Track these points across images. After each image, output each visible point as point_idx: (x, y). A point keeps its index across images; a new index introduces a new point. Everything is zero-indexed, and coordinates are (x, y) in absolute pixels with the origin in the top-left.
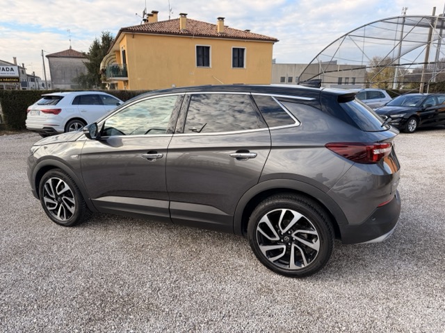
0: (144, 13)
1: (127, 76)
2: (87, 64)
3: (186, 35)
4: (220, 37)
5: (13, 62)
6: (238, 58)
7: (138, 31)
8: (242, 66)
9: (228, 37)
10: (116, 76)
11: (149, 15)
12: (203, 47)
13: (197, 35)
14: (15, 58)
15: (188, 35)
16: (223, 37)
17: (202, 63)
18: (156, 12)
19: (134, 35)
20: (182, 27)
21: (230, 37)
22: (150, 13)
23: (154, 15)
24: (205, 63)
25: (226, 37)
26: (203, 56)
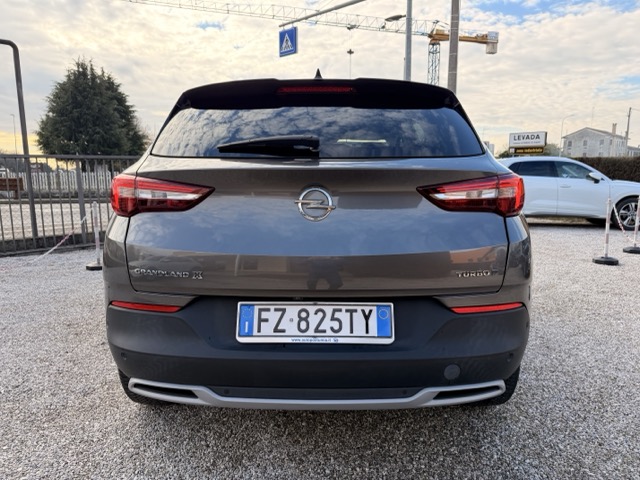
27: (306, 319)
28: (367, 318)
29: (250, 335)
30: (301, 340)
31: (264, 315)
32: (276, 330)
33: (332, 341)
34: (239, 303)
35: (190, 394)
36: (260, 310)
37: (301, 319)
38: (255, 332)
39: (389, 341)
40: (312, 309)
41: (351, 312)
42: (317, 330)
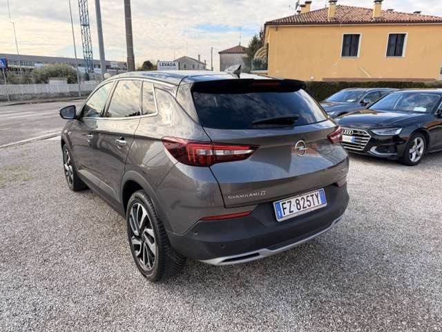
0: (297, 5)
1: (267, 69)
2: (244, 59)
3: (333, 23)
4: (373, 22)
5: (197, 59)
6: (396, 46)
7: (282, 23)
8: (400, 54)
9: (384, 22)
10: (257, 70)
11: (302, 6)
12: (352, 35)
13: (346, 23)
14: (199, 56)
15: (336, 23)
16: (378, 22)
17: (347, 52)
18: (310, 3)
19: (277, 28)
20: (330, 15)
21: (387, 22)
22: (304, 4)
23: (308, 5)
24: (352, 52)
25: (382, 22)
26: (350, 46)
27: (299, 204)
28: (317, 197)
29: (282, 217)
30: (300, 214)
31: (285, 206)
32: (290, 212)
33: (309, 211)
34: (274, 203)
35: (257, 254)
36: (282, 204)
37: (297, 204)
38: (283, 215)
39: (325, 205)
40: (300, 198)
41: (312, 196)
42: (304, 208)
